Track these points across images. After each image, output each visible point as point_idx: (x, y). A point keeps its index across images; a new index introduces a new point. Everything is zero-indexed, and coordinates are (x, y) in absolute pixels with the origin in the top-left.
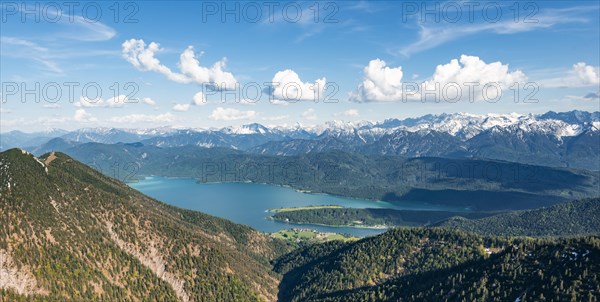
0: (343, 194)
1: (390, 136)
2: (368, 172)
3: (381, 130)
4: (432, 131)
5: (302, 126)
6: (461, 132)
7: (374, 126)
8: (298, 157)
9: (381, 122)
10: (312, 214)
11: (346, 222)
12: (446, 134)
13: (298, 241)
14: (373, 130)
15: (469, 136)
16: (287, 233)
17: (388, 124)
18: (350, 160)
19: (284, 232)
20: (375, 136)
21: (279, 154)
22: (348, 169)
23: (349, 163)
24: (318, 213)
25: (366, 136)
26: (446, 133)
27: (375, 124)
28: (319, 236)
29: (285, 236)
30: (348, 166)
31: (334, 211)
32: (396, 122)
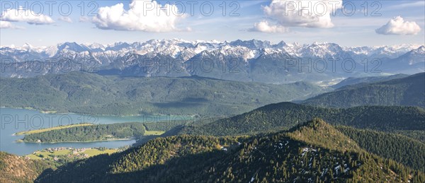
0: (90, 112)
1: (123, 58)
2: (109, 90)
3: (114, 52)
4: (158, 54)
5: (32, 47)
6: (180, 56)
7: (107, 49)
8: (36, 79)
9: (112, 44)
10: (64, 134)
11: (98, 137)
12: (168, 57)
13: (56, 159)
14: (107, 52)
15: (185, 59)
16: (42, 154)
17: (119, 47)
18: (91, 80)
19: (39, 153)
20: (109, 58)
21: (13, 76)
22: (90, 90)
23: (91, 83)
24: (69, 131)
25: (101, 58)
26: (168, 55)
27: (106, 46)
28: (75, 152)
29: (41, 156)
30: (89, 86)
31: (85, 128)
32: (126, 45)
